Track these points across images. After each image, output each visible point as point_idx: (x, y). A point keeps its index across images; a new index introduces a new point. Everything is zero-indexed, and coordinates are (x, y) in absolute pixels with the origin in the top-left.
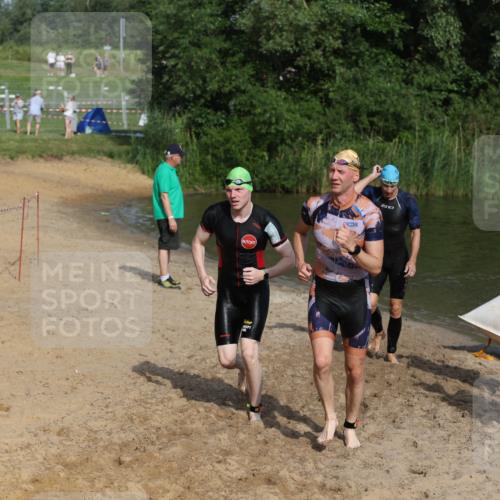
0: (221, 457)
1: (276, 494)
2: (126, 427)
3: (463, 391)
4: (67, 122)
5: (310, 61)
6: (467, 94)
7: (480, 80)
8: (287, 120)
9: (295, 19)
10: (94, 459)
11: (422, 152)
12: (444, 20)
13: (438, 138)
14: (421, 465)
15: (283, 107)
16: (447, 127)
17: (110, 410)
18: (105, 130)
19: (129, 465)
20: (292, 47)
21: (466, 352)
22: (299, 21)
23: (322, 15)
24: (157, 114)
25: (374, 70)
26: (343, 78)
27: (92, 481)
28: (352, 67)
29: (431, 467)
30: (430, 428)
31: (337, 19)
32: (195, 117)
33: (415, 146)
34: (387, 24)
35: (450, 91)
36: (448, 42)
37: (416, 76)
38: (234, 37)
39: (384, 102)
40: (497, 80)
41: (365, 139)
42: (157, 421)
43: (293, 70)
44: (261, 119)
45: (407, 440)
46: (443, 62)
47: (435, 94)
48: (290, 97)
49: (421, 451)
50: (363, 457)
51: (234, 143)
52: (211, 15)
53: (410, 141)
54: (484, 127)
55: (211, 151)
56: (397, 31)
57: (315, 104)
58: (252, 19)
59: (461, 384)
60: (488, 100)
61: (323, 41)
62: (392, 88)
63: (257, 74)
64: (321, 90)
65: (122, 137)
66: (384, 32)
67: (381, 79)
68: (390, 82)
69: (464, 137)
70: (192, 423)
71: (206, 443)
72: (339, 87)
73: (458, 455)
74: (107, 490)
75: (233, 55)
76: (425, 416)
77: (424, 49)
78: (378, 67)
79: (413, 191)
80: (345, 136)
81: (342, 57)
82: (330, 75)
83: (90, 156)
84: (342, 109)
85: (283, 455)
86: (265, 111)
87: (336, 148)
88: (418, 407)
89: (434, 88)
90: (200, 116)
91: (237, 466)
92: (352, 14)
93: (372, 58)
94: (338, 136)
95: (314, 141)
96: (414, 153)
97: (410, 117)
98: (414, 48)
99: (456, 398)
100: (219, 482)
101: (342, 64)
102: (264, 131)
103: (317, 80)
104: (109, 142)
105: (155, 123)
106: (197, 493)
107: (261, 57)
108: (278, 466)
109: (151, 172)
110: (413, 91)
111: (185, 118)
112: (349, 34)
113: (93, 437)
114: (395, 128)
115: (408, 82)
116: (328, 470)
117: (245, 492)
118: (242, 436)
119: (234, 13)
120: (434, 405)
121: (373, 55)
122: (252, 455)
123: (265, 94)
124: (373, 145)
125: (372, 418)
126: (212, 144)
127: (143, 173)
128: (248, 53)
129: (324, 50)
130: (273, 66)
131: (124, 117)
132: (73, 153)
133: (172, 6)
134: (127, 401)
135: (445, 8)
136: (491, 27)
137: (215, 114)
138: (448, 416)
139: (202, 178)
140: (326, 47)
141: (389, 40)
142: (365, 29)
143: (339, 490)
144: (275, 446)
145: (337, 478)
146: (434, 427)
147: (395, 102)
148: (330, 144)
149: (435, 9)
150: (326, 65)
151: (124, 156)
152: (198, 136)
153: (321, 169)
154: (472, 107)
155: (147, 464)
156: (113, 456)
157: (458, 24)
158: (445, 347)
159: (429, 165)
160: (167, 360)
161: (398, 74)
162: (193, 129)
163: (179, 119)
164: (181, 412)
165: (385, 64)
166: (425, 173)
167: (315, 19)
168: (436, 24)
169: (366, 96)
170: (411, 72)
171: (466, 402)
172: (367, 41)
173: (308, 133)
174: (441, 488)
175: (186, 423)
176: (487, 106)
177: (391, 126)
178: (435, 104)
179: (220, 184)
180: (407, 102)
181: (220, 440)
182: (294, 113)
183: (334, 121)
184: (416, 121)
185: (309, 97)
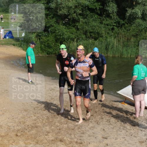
0: (47, 134)
1: (63, 144)
2: (19, 125)
3: (118, 114)
4: (1, 35)
5: (72, 17)
6: (119, 26)
7: (123, 22)
8: (66, 34)
9: (68, 5)
10: (10, 134)
11: (106, 44)
12: (112, 5)
13: (110, 39)
14: (106, 136)
15: (65, 31)
16: (113, 36)
17: (14, 120)
18: (12, 37)
19: (20, 136)
20: (67, 13)
21: (119, 102)
22: (69, 5)
23: (76, 3)
24: (27, 33)
25: (91, 20)
26: (82, 22)
27: (9, 141)
28: (85, 18)
29: (108, 136)
31: (80, 4)
32: (38, 34)
33: (104, 42)
34: (95, 6)
35: (114, 26)
36: (113, 11)
37: (104, 21)
38: (50, 10)
39: (94, 29)
40: (128, 22)
41: (89, 40)
42: (28, 123)
43: (68, 20)
44: (58, 34)
45: (102, 128)
46: (112, 17)
47: (109, 27)
48: (67, 28)
49: (106, 132)
50: (89, 133)
51: (50, 41)
52: (43, 4)
53: (102, 40)
54: (124, 36)
55: (43, 43)
56: (98, 8)
57: (74, 29)
58: (55, 5)
59: (117, 112)
60: (125, 28)
61: (76, 11)
62: (97, 25)
63: (57, 21)
64: (76, 26)
65: (17, 40)
66: (94, 8)
67: (93, 22)
68: (96, 23)
69: (118, 39)
70: (38, 124)
71: (42, 130)
72: (81, 25)
73: (116, 133)
74: (13, 144)
75: (50, 15)
76: (107, 121)
77: (106, 13)
78: (92, 19)
80: (83, 39)
81: (82, 16)
82: (78, 21)
83: (8, 45)
84: (82, 31)
85: (65, 133)
86: (59, 32)
87: (80, 43)
88: (105, 119)
89: (109, 25)
90: (40, 33)
91: (51, 136)
92: (85, 3)
93: (91, 16)
94: (81, 39)
95: (74, 40)
96: (103, 44)
97: (102, 33)
98: (103, 13)
99: (116, 116)
100: (46, 141)
101: (82, 18)
102: (59, 38)
103: (74, 23)
104: (14, 41)
105: (27, 36)
106: (40, 144)
107: (58, 16)
108: (63, 136)
109: (26, 50)
110: (103, 26)
111: (36, 34)
112: (84, 9)
113: (9, 128)
114: (98, 36)
115: (101, 23)
116: (78, 137)
117: (54, 144)
118: (53, 127)
119: (50, 3)
120: (109, 118)
121: (91, 15)
122: (56, 133)
123: (59, 27)
124: (91, 42)
125: (91, 122)
126: (44, 42)
127: (23, 50)
128: (54, 15)
129: (76, 14)
130: (61, 18)
131: (18, 34)
132: (3, 44)
133: (31, 1)
134: (19, 117)
135: (112, 1)
136: (126, 7)
137: (44, 33)
139: (41, 51)
140: (77, 13)
141: (96, 11)
142: (89, 7)
143: (81, 143)
144: (62, 130)
145: (81, 140)
146: (109, 125)
147: (98, 29)
148: (78, 41)
149: (109, 2)
150: (77, 18)
151: (18, 45)
152: (39, 39)
154: (120, 30)
155: (25, 136)
156: (15, 133)
157: (116, 6)
158: (113, 101)
159: (108, 47)
160: (30, 105)
161: (98, 21)
162: (38, 37)
163: (34, 34)
164: (35, 120)
165: (95, 18)
166: (107, 50)
167: (74, 4)
168: (110, 6)
169: (89, 27)
170: (102, 20)
171: (119, 117)
172: (89, 11)
173: (72, 38)
174: (112, 142)
175: (36, 124)
176: (125, 30)
177: (96, 36)
178: (109, 29)
179: (46, 53)
180: (101, 29)
181: (46, 129)
182: (68, 32)
183: (80, 35)
184: (104, 34)
185: (72, 28)
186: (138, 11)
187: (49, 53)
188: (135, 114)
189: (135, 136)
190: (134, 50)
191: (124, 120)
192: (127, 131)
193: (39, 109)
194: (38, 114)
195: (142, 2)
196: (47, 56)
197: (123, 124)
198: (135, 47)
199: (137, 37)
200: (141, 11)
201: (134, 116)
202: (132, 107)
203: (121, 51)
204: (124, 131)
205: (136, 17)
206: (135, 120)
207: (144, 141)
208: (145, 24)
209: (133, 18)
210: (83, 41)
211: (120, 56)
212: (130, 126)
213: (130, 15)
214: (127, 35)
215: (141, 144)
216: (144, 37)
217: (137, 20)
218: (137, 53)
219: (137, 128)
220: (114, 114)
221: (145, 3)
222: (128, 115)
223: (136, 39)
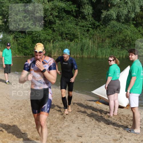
0: (23, 132)
3: (92, 113)
5: (49, 19)
6: (94, 28)
7: (98, 24)
8: (42, 36)
11: (81, 45)
12: (87, 7)
13: (85, 40)
14: (80, 134)
15: (41, 32)
16: (88, 38)
20: (44, 15)
21: (93, 102)
22: (46, 7)
23: (52, 6)
24: (5, 34)
25: (67, 21)
26: (58, 24)
28: (61, 20)
29: (83, 135)
30: (83, 124)
31: (57, 7)
33: (79, 43)
34: (71, 8)
35: (89, 27)
36: (89, 13)
37: (79, 23)
39: (70, 30)
40: (103, 24)
41: (64, 41)
42: (5, 122)
44: (35, 36)
45: (76, 127)
46: (87, 19)
47: (84, 28)
48: (43, 29)
49: (80, 130)
50: (64, 132)
51: (27, 43)
53: (77, 41)
54: (99, 37)
55: (20, 45)
56: (74, 10)
57: (50, 31)
59: (92, 111)
60: (100, 30)
61: (53, 13)
62: (73, 27)
64: (52, 27)
66: (70, 10)
67: (69, 24)
68: (72, 25)
69: (93, 40)
70: (15, 122)
72: (57, 26)
73: (91, 131)
76: (82, 120)
77: (81, 15)
78: (68, 20)
79: (78, 56)
80: (59, 40)
81: (58, 18)
82: (54, 23)
84: (58, 33)
86: (36, 33)
87: (56, 44)
88: (79, 118)
89: (84, 26)
90: (17, 35)
92: (61, 5)
94: (57, 40)
95: (50, 42)
96: (78, 45)
97: (77, 35)
98: (79, 15)
99: (91, 115)
101: (58, 20)
102: (35, 39)
103: (51, 24)
105: (5, 37)
110: (78, 27)
111: (13, 35)
112: (60, 11)
115: (77, 25)
118: (29, 126)
120: (84, 117)
121: (67, 17)
122: (32, 132)
124: (67, 43)
125: (66, 121)
126: (21, 43)
127: (1, 51)
129: (53, 16)
135: (88, 4)
136: (101, 9)
137: (22, 34)
138: (88, 120)
139: (18, 53)
140: (53, 15)
141: (72, 13)
142: (65, 10)
145: (56, 138)
147: (73, 31)
148: (55, 42)
149: (85, 4)
150: (53, 20)
152: (17, 40)
153: (52, 50)
154: (95, 31)
157: (91, 8)
158: (87, 100)
159: (83, 48)
160: (8, 105)
161: (74, 22)
162: (15, 39)
163: (11, 36)
164: (12, 119)
165: (70, 20)
166: (82, 51)
167: (50, 7)
168: (85, 8)
169: (65, 29)
170: (78, 22)
171: (93, 116)
172: (65, 13)
173: (48, 40)
174: (86, 140)
175: (13, 123)
176: (100, 32)
177: (72, 37)
178: (85, 31)
179: (23, 54)
180: (77, 30)
181: (23, 127)
182: (44, 34)
183: (56, 36)
184: (79, 36)
185: (48, 29)
186: (113, 13)
187: (25, 54)
188: (109, 113)
189: (109, 134)
190: (108, 51)
191: (99, 118)
192: (101, 130)
193: (16, 108)
194: (15, 113)
195: (117, 4)
196: (24, 57)
197: (97, 122)
198: (109, 48)
199: (112, 38)
200: (115, 13)
201: (108, 114)
202: (107, 106)
203: (95, 52)
204: (98, 130)
205: (111, 18)
206: (110, 119)
207: (118, 139)
208: (119, 25)
209: (108, 20)
210: (59, 42)
211: (95, 57)
212: (105, 125)
213: (105, 17)
214: (102, 37)
215: (115, 142)
216: (118, 38)
217: (112, 22)
218: (111, 54)
219: (111, 126)
220: (89, 113)
221: (120, 5)
222: (102, 114)
223: (110, 40)
